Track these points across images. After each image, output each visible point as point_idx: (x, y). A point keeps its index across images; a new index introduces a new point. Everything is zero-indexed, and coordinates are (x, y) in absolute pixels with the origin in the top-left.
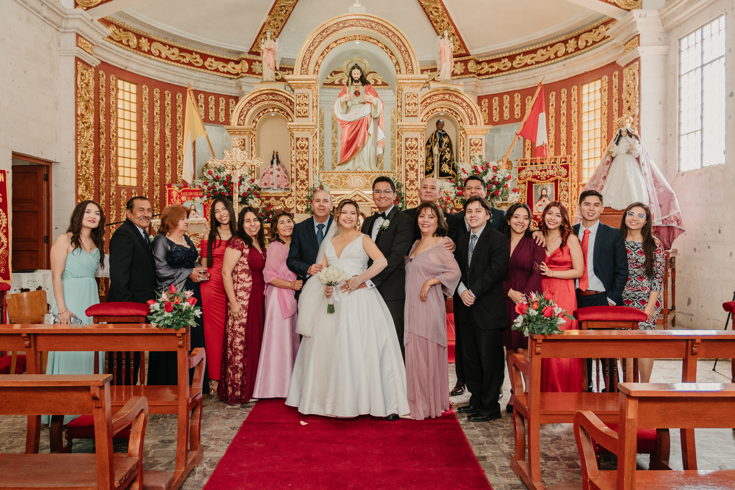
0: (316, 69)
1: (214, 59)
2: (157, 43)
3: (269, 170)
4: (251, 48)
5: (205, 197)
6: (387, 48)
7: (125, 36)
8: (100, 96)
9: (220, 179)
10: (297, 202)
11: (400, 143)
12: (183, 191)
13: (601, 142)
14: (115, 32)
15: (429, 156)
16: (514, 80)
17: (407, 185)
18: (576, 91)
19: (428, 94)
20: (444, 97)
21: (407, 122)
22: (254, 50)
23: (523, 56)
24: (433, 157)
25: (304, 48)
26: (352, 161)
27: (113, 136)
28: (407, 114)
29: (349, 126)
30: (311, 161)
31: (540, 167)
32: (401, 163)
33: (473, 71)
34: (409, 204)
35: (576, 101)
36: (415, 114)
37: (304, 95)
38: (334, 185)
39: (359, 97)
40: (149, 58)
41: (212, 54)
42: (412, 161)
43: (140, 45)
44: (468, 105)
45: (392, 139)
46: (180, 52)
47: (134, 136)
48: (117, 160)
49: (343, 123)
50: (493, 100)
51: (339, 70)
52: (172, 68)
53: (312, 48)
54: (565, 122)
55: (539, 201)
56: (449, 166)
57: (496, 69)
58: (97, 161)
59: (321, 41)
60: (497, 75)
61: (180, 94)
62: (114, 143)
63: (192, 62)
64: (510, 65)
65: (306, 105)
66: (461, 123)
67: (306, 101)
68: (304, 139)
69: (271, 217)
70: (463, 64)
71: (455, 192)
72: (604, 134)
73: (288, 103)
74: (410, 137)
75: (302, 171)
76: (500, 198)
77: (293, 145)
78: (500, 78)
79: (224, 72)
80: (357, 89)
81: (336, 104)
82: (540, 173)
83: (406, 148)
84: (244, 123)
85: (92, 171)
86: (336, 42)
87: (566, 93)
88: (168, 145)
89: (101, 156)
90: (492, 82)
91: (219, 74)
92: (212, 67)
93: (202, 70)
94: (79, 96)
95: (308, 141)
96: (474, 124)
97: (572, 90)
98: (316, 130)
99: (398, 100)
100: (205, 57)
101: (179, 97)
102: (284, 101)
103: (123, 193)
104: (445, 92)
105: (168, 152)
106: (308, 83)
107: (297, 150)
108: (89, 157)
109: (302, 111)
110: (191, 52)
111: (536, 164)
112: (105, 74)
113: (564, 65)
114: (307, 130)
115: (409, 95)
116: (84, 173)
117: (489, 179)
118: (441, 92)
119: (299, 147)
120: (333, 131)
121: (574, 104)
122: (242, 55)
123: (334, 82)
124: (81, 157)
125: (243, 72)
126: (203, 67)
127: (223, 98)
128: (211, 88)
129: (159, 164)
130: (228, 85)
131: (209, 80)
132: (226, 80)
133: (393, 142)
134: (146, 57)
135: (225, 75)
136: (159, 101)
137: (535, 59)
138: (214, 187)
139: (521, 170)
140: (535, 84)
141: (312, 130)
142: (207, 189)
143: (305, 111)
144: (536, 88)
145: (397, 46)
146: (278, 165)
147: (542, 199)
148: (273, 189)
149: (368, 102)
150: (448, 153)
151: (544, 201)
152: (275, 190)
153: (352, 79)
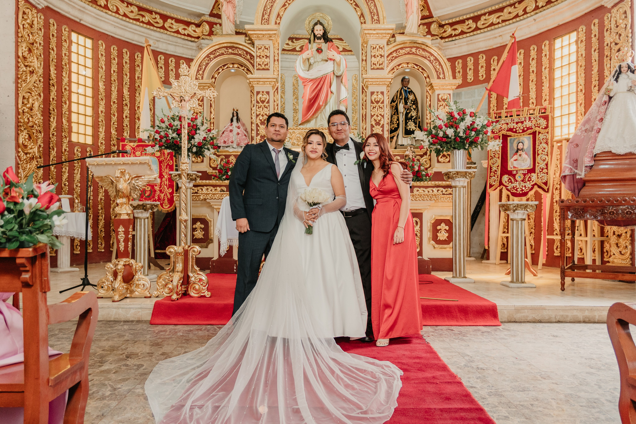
0: (278, 22)
1: (174, 20)
3: (228, 128)
4: (212, 10)
5: (157, 148)
8: (51, 46)
9: (174, 128)
12: (137, 146)
13: (577, 97)
15: (394, 114)
16: (479, 40)
18: (548, 46)
19: (393, 47)
20: (411, 51)
21: (371, 74)
22: (215, 12)
23: (489, 15)
24: (398, 114)
26: (314, 120)
27: (65, 89)
28: (373, 66)
29: (311, 84)
31: (516, 119)
32: (366, 119)
33: (436, 34)
35: (548, 57)
36: (381, 66)
37: (265, 47)
38: (296, 143)
39: (321, 54)
40: (106, 13)
41: (172, 15)
42: (377, 116)
44: (436, 59)
45: (353, 105)
46: (139, 11)
47: (89, 92)
48: (70, 115)
49: (305, 81)
50: (457, 63)
51: (301, 37)
52: (130, 25)
54: (535, 80)
55: (514, 155)
56: (416, 123)
57: (460, 31)
58: (46, 113)
60: (461, 37)
61: (139, 54)
62: (67, 97)
63: (152, 22)
64: (475, 26)
65: (267, 57)
66: (427, 79)
67: (266, 53)
68: (265, 93)
69: (229, 173)
71: (429, 141)
72: (580, 87)
73: (248, 57)
74: (375, 91)
76: (479, 146)
77: (253, 102)
78: (464, 40)
79: (184, 35)
80: (319, 46)
81: (298, 63)
83: (372, 102)
84: (202, 77)
87: (536, 50)
88: (126, 105)
89: (52, 109)
90: (455, 44)
91: (179, 36)
92: (172, 28)
93: (162, 30)
94: (20, 35)
95: (269, 94)
96: (443, 78)
97: (543, 46)
98: (277, 85)
99: (362, 53)
100: (165, 18)
101: (138, 55)
102: (244, 55)
103: (77, 151)
104: (412, 45)
105: (127, 112)
106: (269, 34)
107: (257, 104)
108: (33, 104)
109: (263, 64)
110: (151, 12)
111: (511, 116)
112: (56, 23)
113: (535, 20)
114: (268, 83)
115: (374, 47)
116: (26, 120)
117: (467, 124)
118: (407, 45)
119: (259, 101)
120: (294, 97)
121: (545, 61)
122: (203, 18)
123: (295, 48)
124: (23, 103)
125: (203, 35)
126: (163, 28)
127: (183, 61)
128: (171, 50)
129: (116, 123)
130: (189, 47)
131: (169, 41)
132: (187, 42)
133: (355, 101)
134: (102, 11)
135: (186, 38)
136: (116, 59)
137: (501, 18)
138: (167, 135)
140: (501, 43)
141: (273, 83)
142: (159, 138)
143: (266, 63)
144: (503, 46)
146: (238, 123)
147: (519, 154)
148: (233, 147)
149: (331, 59)
150: (413, 111)
151: (520, 155)
152: (235, 148)
153: (315, 36)
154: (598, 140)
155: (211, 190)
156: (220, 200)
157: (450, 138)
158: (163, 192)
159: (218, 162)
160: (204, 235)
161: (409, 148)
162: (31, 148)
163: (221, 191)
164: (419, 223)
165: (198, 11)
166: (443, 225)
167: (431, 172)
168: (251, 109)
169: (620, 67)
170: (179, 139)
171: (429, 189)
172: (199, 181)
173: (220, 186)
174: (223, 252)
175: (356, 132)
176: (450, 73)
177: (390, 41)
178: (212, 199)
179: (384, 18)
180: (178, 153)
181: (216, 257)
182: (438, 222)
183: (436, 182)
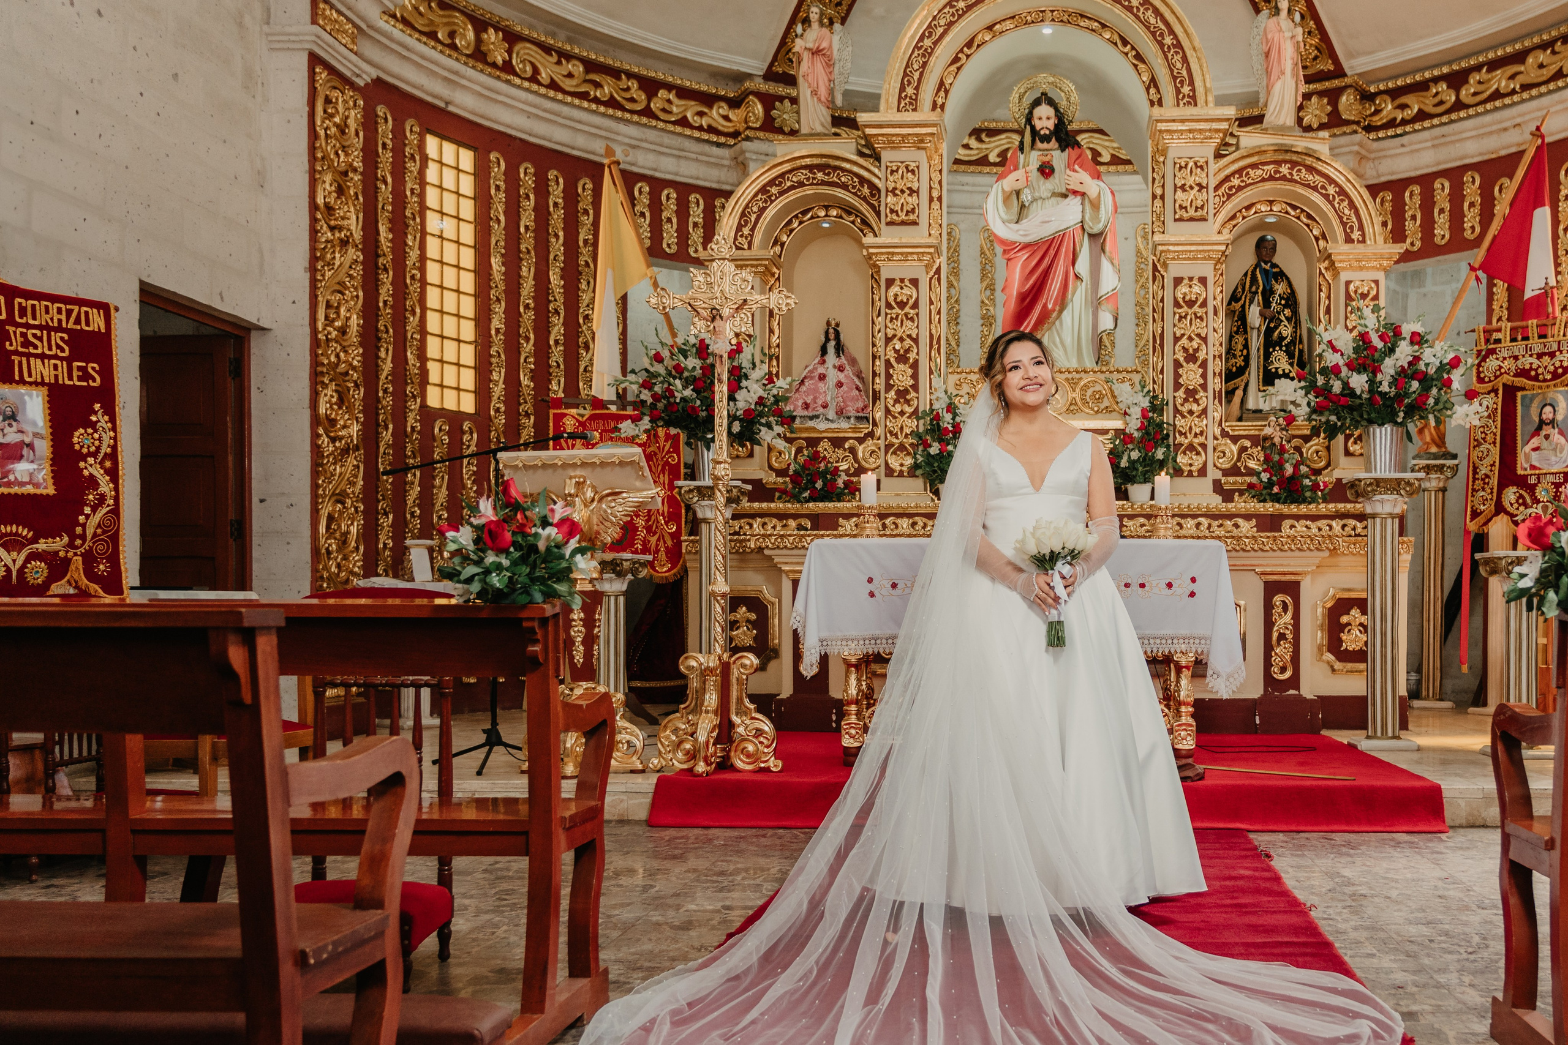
0: (940, 102)
1: (674, 92)
3: (815, 368)
5: (645, 423)
6: (1125, 43)
9: (686, 374)
10: (888, 447)
12: (591, 418)
15: (1237, 332)
17: (1179, 401)
19: (1233, 162)
20: (1276, 172)
21: (1177, 233)
23: (1488, 71)
24: (1246, 332)
27: (413, 278)
28: (1180, 213)
29: (1024, 255)
30: (924, 340)
31: (1537, 345)
32: (1162, 345)
34: (1184, 453)
36: (1200, 214)
37: (907, 167)
39: (1051, 178)
41: (670, 81)
42: (1190, 339)
44: (1342, 192)
45: (1137, 304)
47: (468, 283)
48: (423, 341)
49: (1009, 248)
53: (927, 43)
55: (1532, 436)
56: (1291, 356)
58: (370, 338)
59: (950, 24)
61: (588, 181)
65: (912, 191)
66: (1321, 243)
67: (911, 181)
68: (907, 283)
69: (819, 485)
73: (866, 191)
74: (1185, 275)
75: (901, 366)
76: (1430, 417)
77: (878, 305)
79: (700, 129)
80: (1047, 159)
81: (991, 199)
82: (1536, 362)
83: (1177, 304)
84: (750, 244)
86: (989, 28)
88: (557, 312)
89: (382, 328)
91: (688, 132)
92: (670, 113)
93: (644, 120)
94: (319, 154)
95: (917, 288)
96: (1359, 241)
98: (938, 261)
99: (1154, 179)
101: (585, 187)
102: (855, 187)
103: (441, 430)
104: (1280, 157)
105: (557, 330)
106: (917, 135)
107: (889, 311)
108: (348, 319)
109: (902, 209)
111: (1526, 338)
114: (915, 257)
115: (1183, 164)
116: (333, 359)
117: (1399, 364)
118: (1268, 157)
119: (893, 304)
120: (984, 284)
124: (327, 318)
125: (749, 128)
127: (698, 196)
128: (667, 168)
129: (532, 360)
130: (712, 160)
131: (662, 146)
132: (707, 148)
133: (1142, 293)
135: (705, 136)
136: (532, 196)
137: (1521, 79)
138: (669, 393)
139: (1483, 356)
140: (1519, 145)
141: (927, 258)
142: (650, 400)
143: (910, 207)
144: (1521, 154)
145: (1153, 34)
146: (839, 356)
148: (827, 419)
149: (1075, 192)
150: (1286, 323)
151: (1547, 437)
152: (832, 421)
153: (1035, 133)
155: (774, 527)
156: (795, 552)
157: (1360, 397)
158: (656, 530)
159: (788, 455)
160: (755, 638)
161: (1273, 418)
162: (344, 427)
163: (798, 529)
164: (1291, 608)
166: (1355, 612)
167: (1327, 478)
168: (873, 323)
170: (698, 403)
171: (1323, 523)
172: (745, 505)
173: (795, 516)
174: (809, 668)
175: (1137, 378)
176: (1378, 227)
177: (1227, 144)
178: (778, 547)
179: (1207, 91)
180: (695, 436)
181: (786, 690)
182: (1341, 606)
183: (1340, 506)
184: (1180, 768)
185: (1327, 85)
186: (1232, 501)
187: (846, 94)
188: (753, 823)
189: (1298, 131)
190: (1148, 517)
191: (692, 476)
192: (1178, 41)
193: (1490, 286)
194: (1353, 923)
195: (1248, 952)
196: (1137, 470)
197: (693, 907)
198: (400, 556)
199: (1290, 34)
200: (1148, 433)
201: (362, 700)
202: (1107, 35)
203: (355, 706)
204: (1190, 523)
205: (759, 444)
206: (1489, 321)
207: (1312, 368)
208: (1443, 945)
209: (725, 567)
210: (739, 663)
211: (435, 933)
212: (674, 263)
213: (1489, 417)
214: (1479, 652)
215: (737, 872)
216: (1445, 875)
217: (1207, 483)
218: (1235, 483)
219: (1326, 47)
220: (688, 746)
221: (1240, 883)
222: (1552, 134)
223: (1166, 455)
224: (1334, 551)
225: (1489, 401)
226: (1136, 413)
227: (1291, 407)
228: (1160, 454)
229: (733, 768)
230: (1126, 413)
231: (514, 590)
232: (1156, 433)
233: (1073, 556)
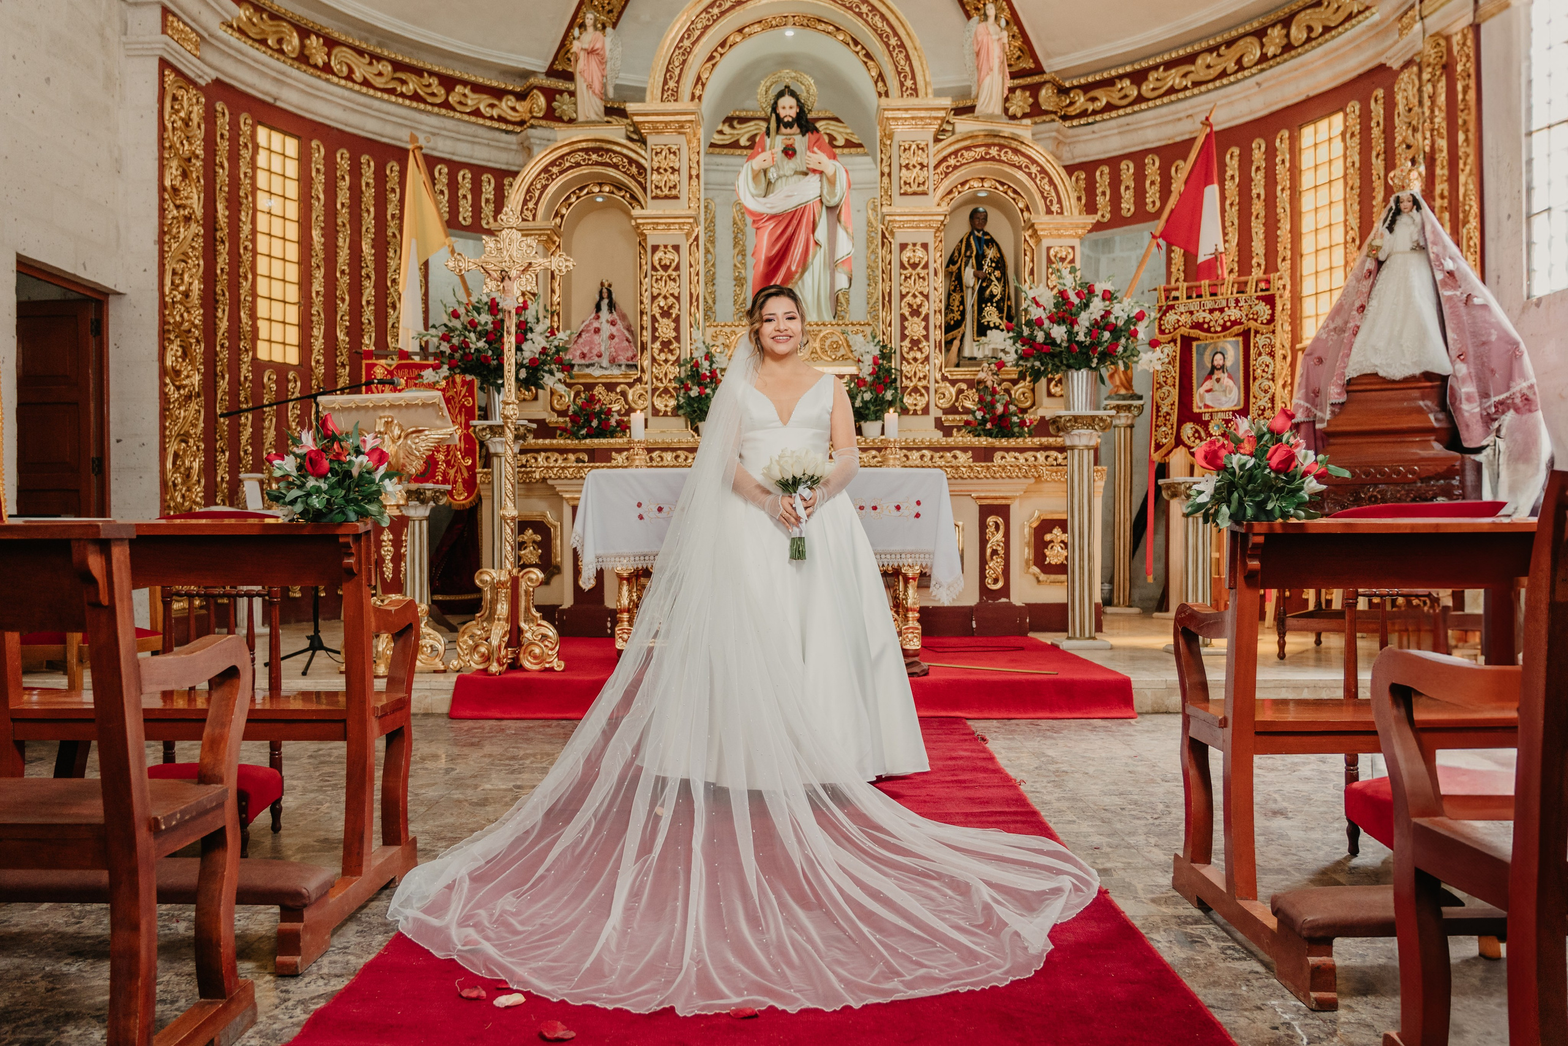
0: (697, 93)
1: (469, 87)
2: (344, 49)
3: (591, 323)
4: (553, 63)
5: (444, 371)
6: (856, 43)
7: (274, 29)
8: (218, 159)
9: (480, 328)
10: (654, 390)
11: (888, 257)
12: (398, 367)
13: (1346, 253)
14: (250, 20)
15: (954, 291)
16: (1146, 123)
17: (905, 350)
18: (1287, 142)
19: (950, 145)
20: (987, 153)
21: (901, 206)
22: (559, 67)
23: (1165, 70)
24: (962, 291)
25: (668, 41)
27: (246, 248)
28: (905, 188)
29: (771, 225)
30: (685, 298)
31: (1209, 303)
32: (890, 302)
33: (1051, 109)
34: (910, 394)
35: (1287, 165)
36: (921, 188)
37: (669, 149)
39: (794, 159)
40: (327, 80)
41: (466, 77)
42: (914, 296)
43: (307, 52)
44: (1043, 171)
45: (869, 267)
46: (395, 70)
47: (292, 251)
48: (254, 302)
49: (758, 219)
50: (1098, 173)
51: (750, 114)
52: (375, 103)
53: (687, 43)
54: (1262, 214)
55: (1206, 380)
56: (1000, 310)
57: (1105, 102)
58: (210, 300)
59: (706, 28)
60: (1106, 116)
61: (395, 164)
62: (248, 264)
63: (422, 93)
64: (1136, 93)
65: (674, 170)
66: (1026, 214)
67: (673, 161)
68: (670, 249)
69: (595, 423)
70: (1028, 94)
71: (1016, 352)
72: (1351, 234)
73: (634, 170)
74: (910, 241)
75: (665, 321)
76: (1121, 363)
77: (645, 267)
78: (1114, 122)
79: (492, 118)
80: (790, 142)
81: (742, 177)
82: (1208, 317)
83: (903, 267)
84: (534, 216)
85: (197, 316)
86: (740, 31)
87: (1263, 149)
88: (368, 277)
89: (220, 292)
90: (1094, 132)
91: (481, 121)
92: (466, 105)
93: (443, 111)
94: (167, 144)
95: (678, 252)
96: (1057, 213)
97: (1278, 141)
98: (696, 230)
99: (882, 159)
100: (449, 82)
101: (392, 169)
102: (624, 167)
103: (269, 379)
104: (990, 141)
105: (369, 292)
106: (678, 122)
107: (654, 273)
108: (190, 284)
109: (665, 186)
110: (419, 72)
111: (1199, 296)
112: (229, 109)
113: (1258, 84)
114: (677, 226)
115: (907, 147)
116: (178, 318)
117: (1093, 317)
118: (979, 141)
119: (658, 267)
120: (737, 250)
121: (1282, 173)
122: (532, 80)
123: (737, 141)
124: (173, 283)
125: (533, 117)
126: (446, 105)
127: (490, 176)
128: (463, 152)
129: (347, 318)
130: (502, 145)
131: (458, 133)
132: (497, 135)
133: (873, 257)
134: (319, 77)
135: (496, 125)
136: (347, 178)
137: (1192, 77)
138: (465, 344)
139: (1164, 311)
140: (1191, 132)
141: (687, 227)
142: (448, 351)
143: (672, 184)
144: (1193, 140)
145: (881, 36)
146: (611, 312)
147: (1215, 377)
148: (601, 367)
149: (814, 171)
150: (996, 282)
151: (1218, 380)
152: (606, 369)
153: (779, 120)
154: (1354, 350)
155: (556, 461)
156: (575, 481)
157: (1060, 346)
158: (453, 466)
159: (568, 398)
160: (540, 557)
161: (985, 365)
162: (188, 377)
163: (577, 462)
164: (1002, 527)
165: (521, 66)
166: (1057, 531)
167: (1032, 416)
168: (641, 283)
169: (1398, 200)
170: (490, 353)
171: (1029, 455)
172: (531, 441)
173: (574, 451)
174: (587, 582)
175: (868, 330)
176: (1074, 201)
177: (944, 130)
178: (560, 478)
179: (926, 84)
180: (488, 381)
181: (568, 602)
182: (1046, 526)
183: (1044, 440)
184: (908, 665)
185: (1029, 80)
186: (951, 435)
187: (617, 87)
188: (539, 715)
189: (1005, 119)
190: (879, 450)
191: (485, 417)
192: (902, 43)
193: (1169, 251)
194: (1056, 795)
195: (968, 820)
196: (869, 409)
197: (488, 786)
198: (235, 486)
199: (997, 37)
200: (878, 378)
201: (203, 612)
202: (841, 37)
203: (199, 618)
204: (915, 455)
205: (543, 388)
206: (1168, 281)
207: (1019, 320)
208: (1133, 813)
209: (514, 494)
210: (526, 577)
211: (268, 809)
212: (469, 234)
213: (1169, 363)
214: (1161, 565)
215: (526, 756)
216: (1134, 753)
217: (930, 420)
218: (953, 421)
219: (1027, 48)
220: (483, 649)
221: (960, 762)
222: (1219, 124)
223: (895, 396)
224: (1038, 479)
225: (1169, 349)
226: (868, 360)
227: (1001, 355)
228: (889, 395)
229: (522, 669)
230: (859, 361)
231: (332, 511)
232: (886, 377)
233: (813, 481)
